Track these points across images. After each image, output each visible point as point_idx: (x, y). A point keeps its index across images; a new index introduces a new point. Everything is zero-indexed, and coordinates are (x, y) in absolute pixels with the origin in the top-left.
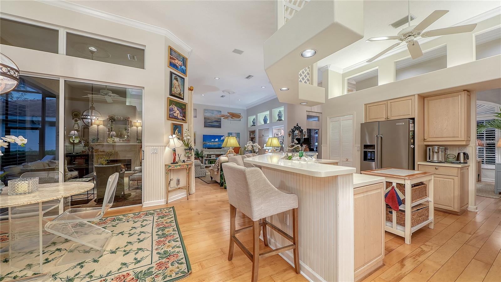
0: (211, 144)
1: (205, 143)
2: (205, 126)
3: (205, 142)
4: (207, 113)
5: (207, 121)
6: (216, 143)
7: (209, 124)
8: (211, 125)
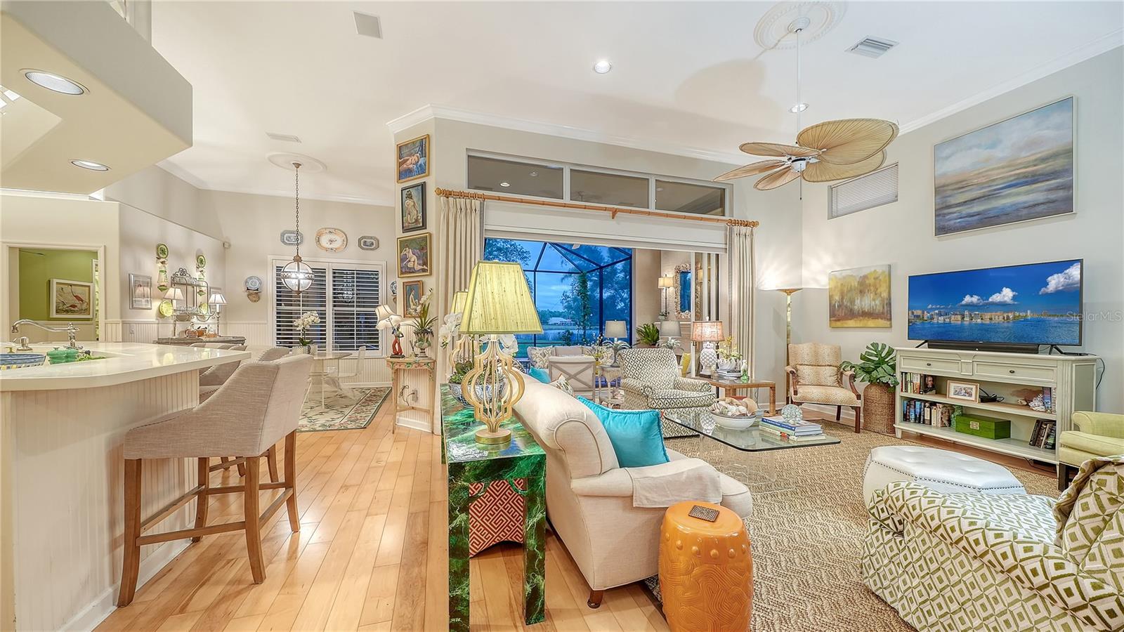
0: (955, 319)
1: (918, 317)
2: (941, 230)
3: (918, 312)
4: (947, 158)
5: (953, 201)
6: (998, 317)
7: (966, 210)
8: (978, 214)
